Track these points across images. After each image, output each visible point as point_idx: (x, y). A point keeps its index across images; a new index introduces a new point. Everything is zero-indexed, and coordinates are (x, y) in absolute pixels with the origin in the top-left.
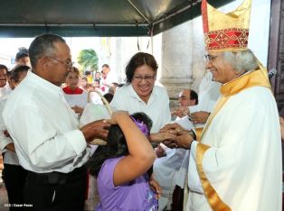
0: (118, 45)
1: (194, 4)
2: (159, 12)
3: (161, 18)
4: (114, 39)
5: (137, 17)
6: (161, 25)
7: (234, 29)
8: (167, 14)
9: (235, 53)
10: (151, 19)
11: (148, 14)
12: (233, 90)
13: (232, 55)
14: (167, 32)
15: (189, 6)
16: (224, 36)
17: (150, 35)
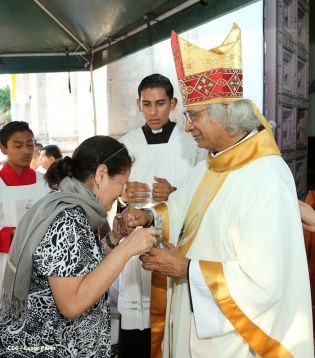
0: (41, 85)
1: (152, 23)
2: (101, 34)
3: (103, 43)
4: (33, 77)
5: (66, 42)
6: (105, 54)
7: (221, 70)
8: (113, 37)
9: (226, 105)
10: (89, 45)
11: (83, 38)
12: (234, 162)
13: (222, 108)
14: (113, 64)
15: (145, 26)
16: (208, 82)
17: (88, 69)
